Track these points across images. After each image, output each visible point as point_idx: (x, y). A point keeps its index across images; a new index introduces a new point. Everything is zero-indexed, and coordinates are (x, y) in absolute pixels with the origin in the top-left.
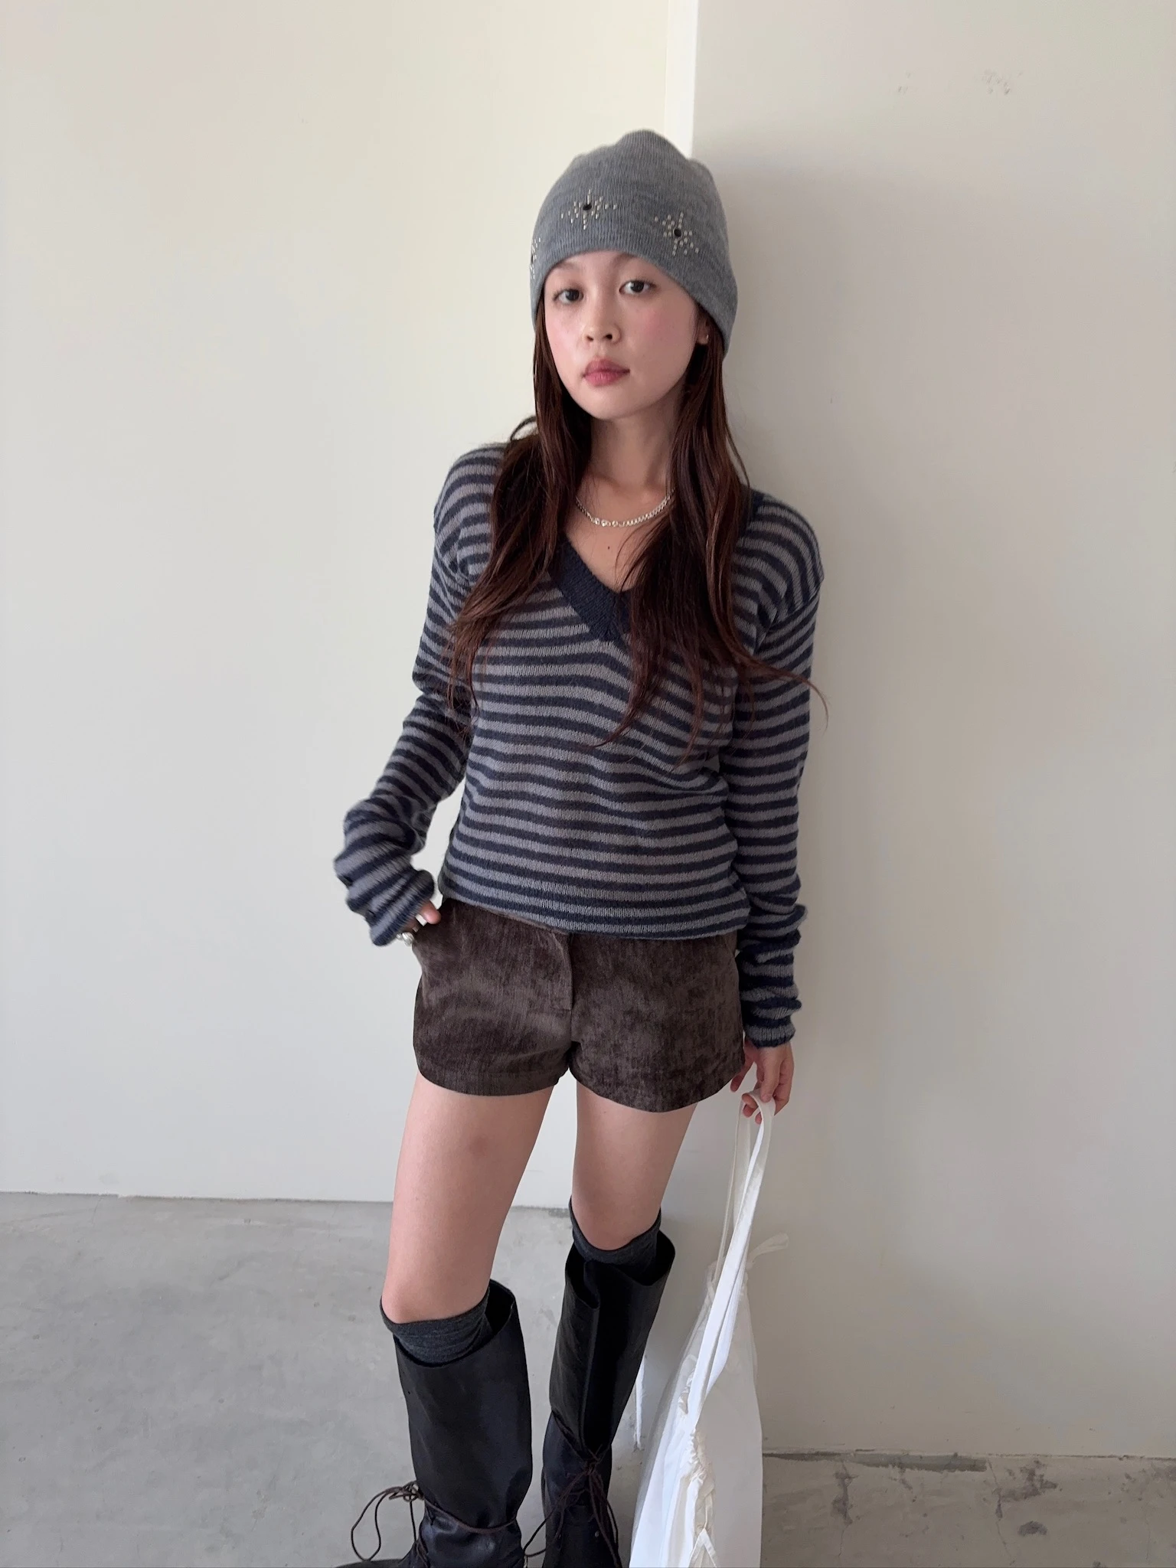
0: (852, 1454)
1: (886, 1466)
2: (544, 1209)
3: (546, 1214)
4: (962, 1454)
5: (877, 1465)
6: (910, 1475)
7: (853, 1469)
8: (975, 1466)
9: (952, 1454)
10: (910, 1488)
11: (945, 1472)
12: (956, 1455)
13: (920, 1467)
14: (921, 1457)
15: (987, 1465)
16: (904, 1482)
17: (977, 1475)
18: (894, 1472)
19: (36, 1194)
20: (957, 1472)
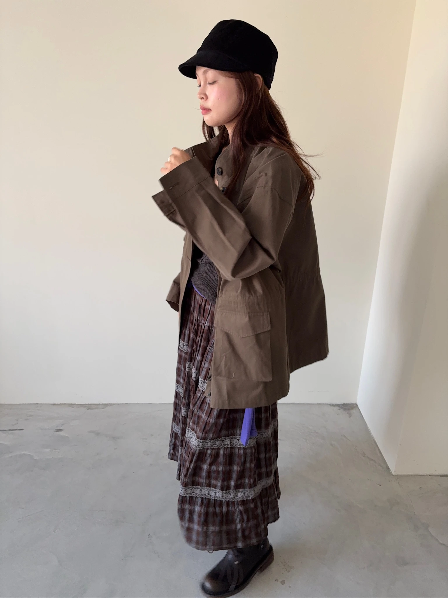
2: (328, 404)
3: (329, 405)
19: (152, 404)
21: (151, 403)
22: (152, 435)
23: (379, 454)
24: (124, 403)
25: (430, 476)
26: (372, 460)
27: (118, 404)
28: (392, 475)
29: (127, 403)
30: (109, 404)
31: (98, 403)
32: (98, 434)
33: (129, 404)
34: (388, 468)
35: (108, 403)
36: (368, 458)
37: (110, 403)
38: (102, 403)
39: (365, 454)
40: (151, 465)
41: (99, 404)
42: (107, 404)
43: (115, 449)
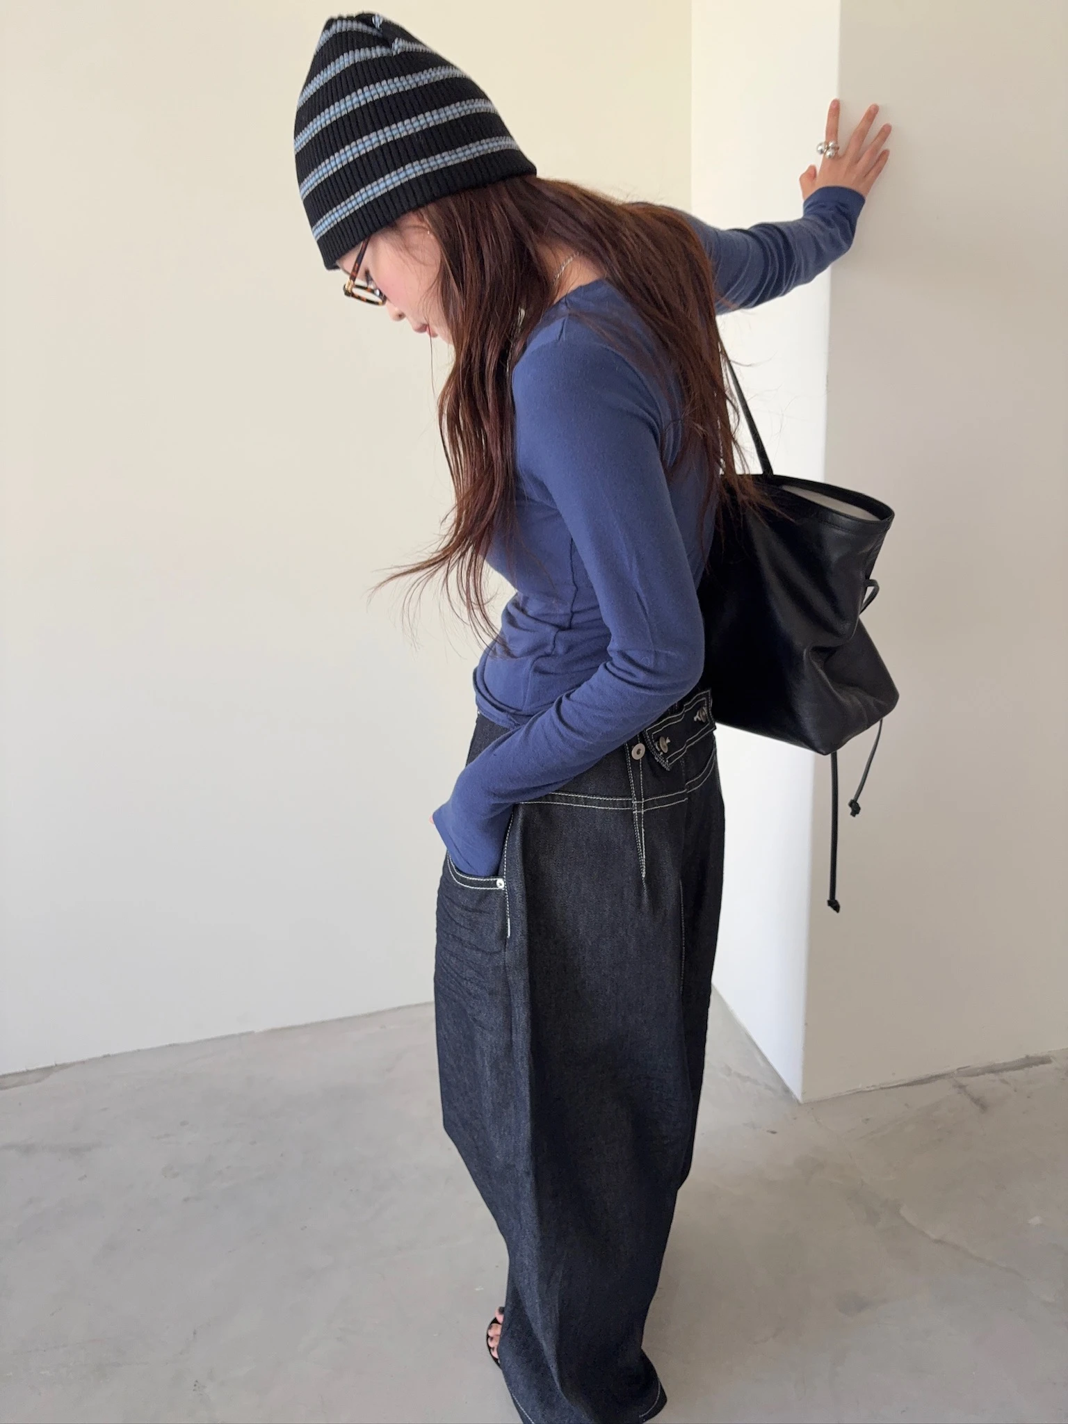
0: (956, 1072)
1: (983, 1074)
4: (1031, 1054)
5: (978, 1075)
6: (1006, 1075)
7: (964, 1081)
8: (1044, 1060)
9: (1023, 1056)
10: (1007, 1083)
11: (1026, 1069)
12: (1027, 1057)
13: (1007, 1069)
14: (1005, 1064)
15: (1051, 1058)
16: (1003, 1081)
17: (1047, 1066)
18: (992, 1076)
20: (1034, 1067)
21: (174, 1045)
22: (183, 1124)
23: (762, 1063)
24: (100, 1054)
25: (885, 1088)
26: (748, 1079)
27: (83, 1062)
28: (799, 1104)
29: (107, 1053)
30: (56, 1065)
31: (24, 1069)
32: (28, 1149)
33: (115, 1056)
34: (787, 1090)
35: (53, 1064)
36: (739, 1076)
37: (58, 1063)
38: (34, 1068)
39: (729, 1069)
40: (186, 1200)
41: (28, 1072)
42: (52, 1067)
43: (81, 1179)
